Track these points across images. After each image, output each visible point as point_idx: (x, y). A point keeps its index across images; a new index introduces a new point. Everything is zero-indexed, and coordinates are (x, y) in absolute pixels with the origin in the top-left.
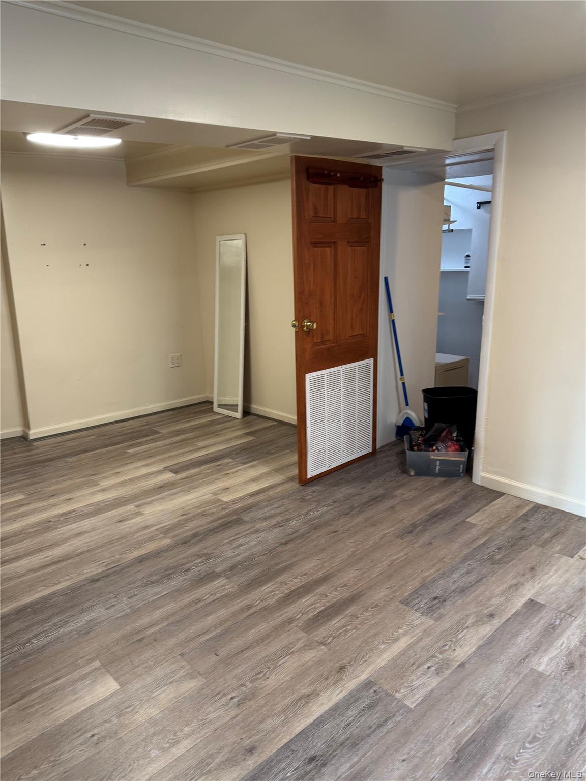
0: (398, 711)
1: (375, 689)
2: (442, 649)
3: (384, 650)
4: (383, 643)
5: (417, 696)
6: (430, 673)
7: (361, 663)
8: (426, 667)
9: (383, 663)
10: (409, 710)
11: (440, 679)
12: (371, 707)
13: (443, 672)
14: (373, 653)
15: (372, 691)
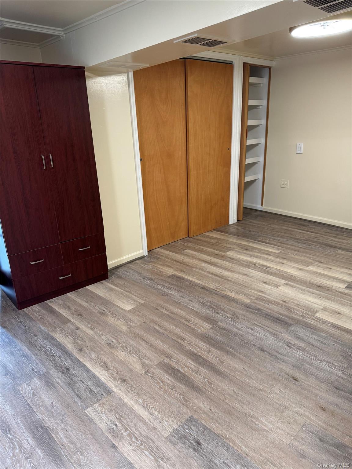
1: (104, 395)
3: (137, 402)
4: (144, 402)
5: (93, 415)
7: (127, 389)
9: (125, 400)
12: (91, 392)
13: (110, 433)
14: (135, 396)
15: (103, 393)
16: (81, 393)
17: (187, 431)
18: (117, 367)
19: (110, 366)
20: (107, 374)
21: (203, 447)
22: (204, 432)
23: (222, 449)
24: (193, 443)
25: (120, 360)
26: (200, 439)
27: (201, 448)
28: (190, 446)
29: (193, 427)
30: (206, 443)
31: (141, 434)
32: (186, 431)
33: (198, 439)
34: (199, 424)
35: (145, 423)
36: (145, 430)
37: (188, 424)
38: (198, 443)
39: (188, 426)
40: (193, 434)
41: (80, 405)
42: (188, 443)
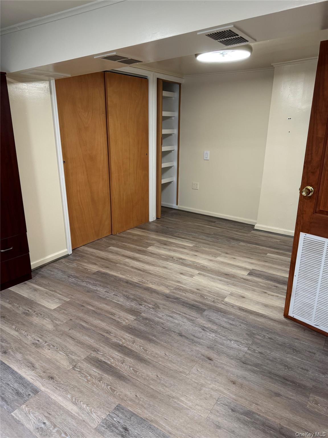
0: (11, 407)
1: (31, 395)
2: (62, 432)
3: (65, 398)
4: (72, 397)
5: (20, 416)
6: (39, 424)
7: (55, 386)
8: (45, 421)
9: (53, 397)
10: (9, 412)
11: (32, 430)
12: (18, 393)
13: (38, 432)
14: (63, 392)
15: (30, 393)
16: (7, 396)
17: (115, 419)
18: (44, 366)
19: (37, 365)
20: (34, 374)
21: (130, 432)
22: (130, 418)
23: (148, 431)
24: (121, 430)
25: (47, 359)
26: (127, 425)
27: (129, 434)
28: (118, 433)
29: (120, 415)
30: (133, 428)
31: (70, 429)
32: (113, 419)
33: (126, 426)
34: (125, 411)
35: (73, 417)
36: (74, 424)
37: (115, 412)
38: (126, 429)
39: (116, 415)
40: (121, 421)
41: (5, 408)
42: (117, 431)
